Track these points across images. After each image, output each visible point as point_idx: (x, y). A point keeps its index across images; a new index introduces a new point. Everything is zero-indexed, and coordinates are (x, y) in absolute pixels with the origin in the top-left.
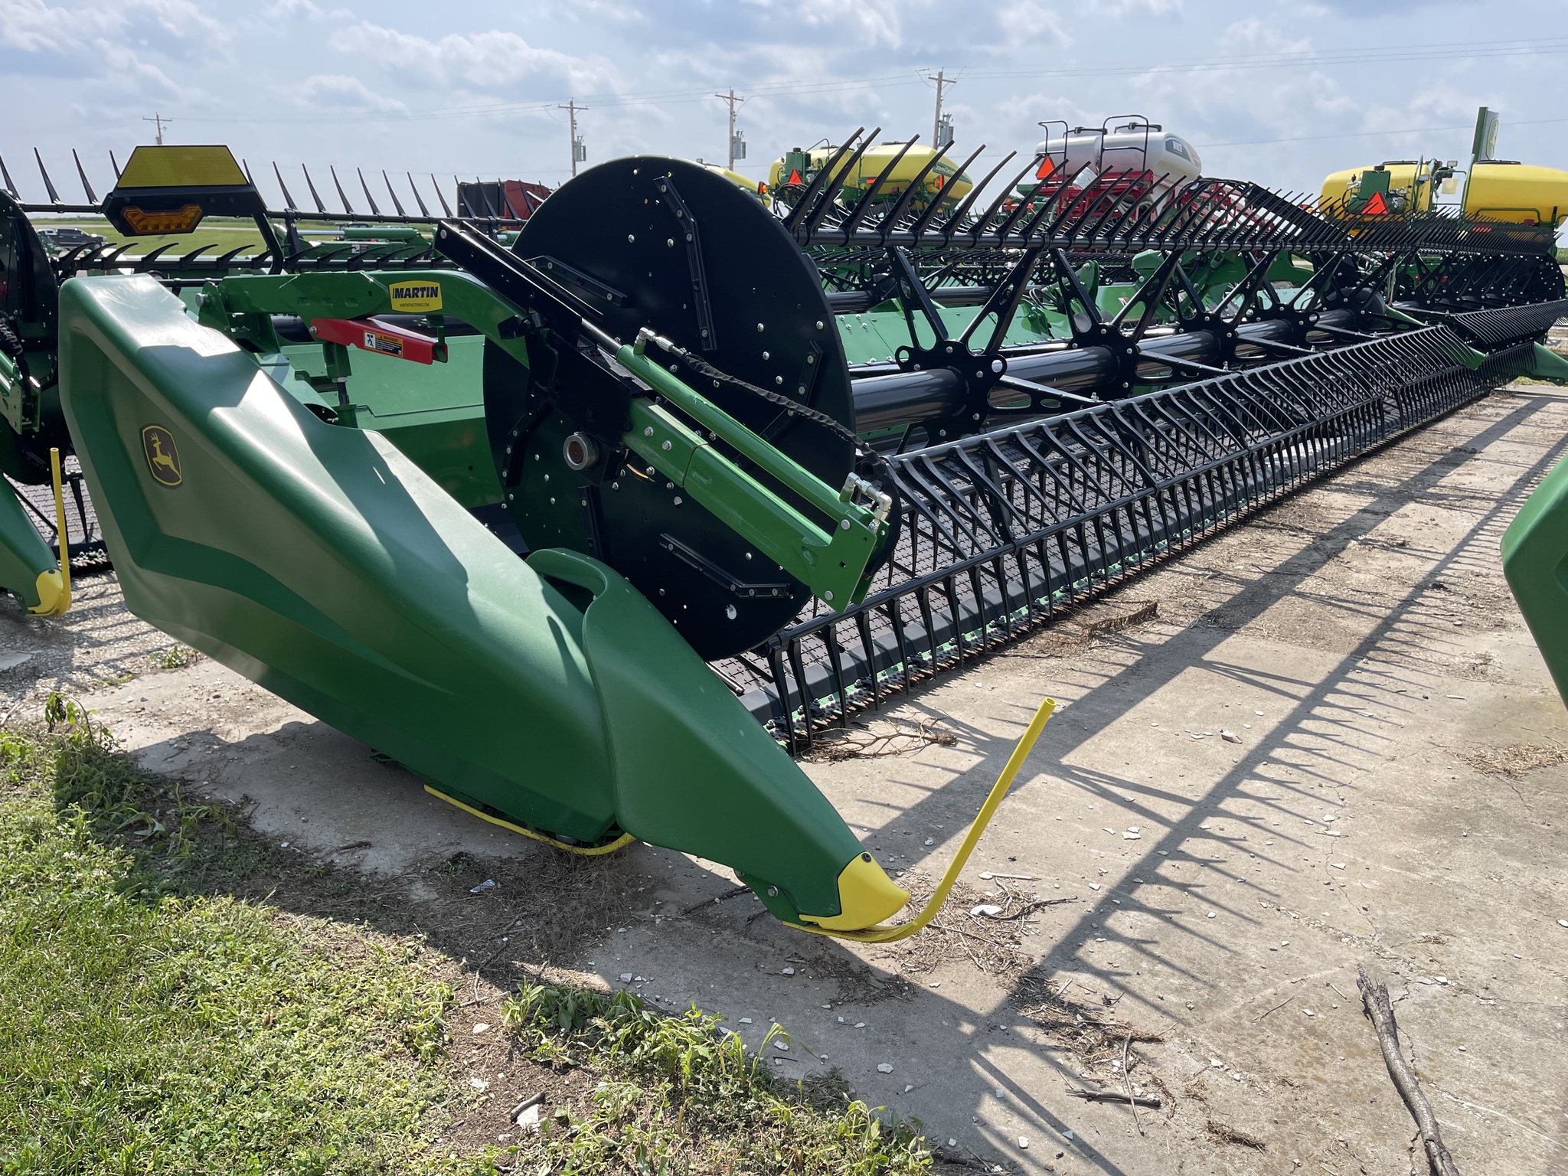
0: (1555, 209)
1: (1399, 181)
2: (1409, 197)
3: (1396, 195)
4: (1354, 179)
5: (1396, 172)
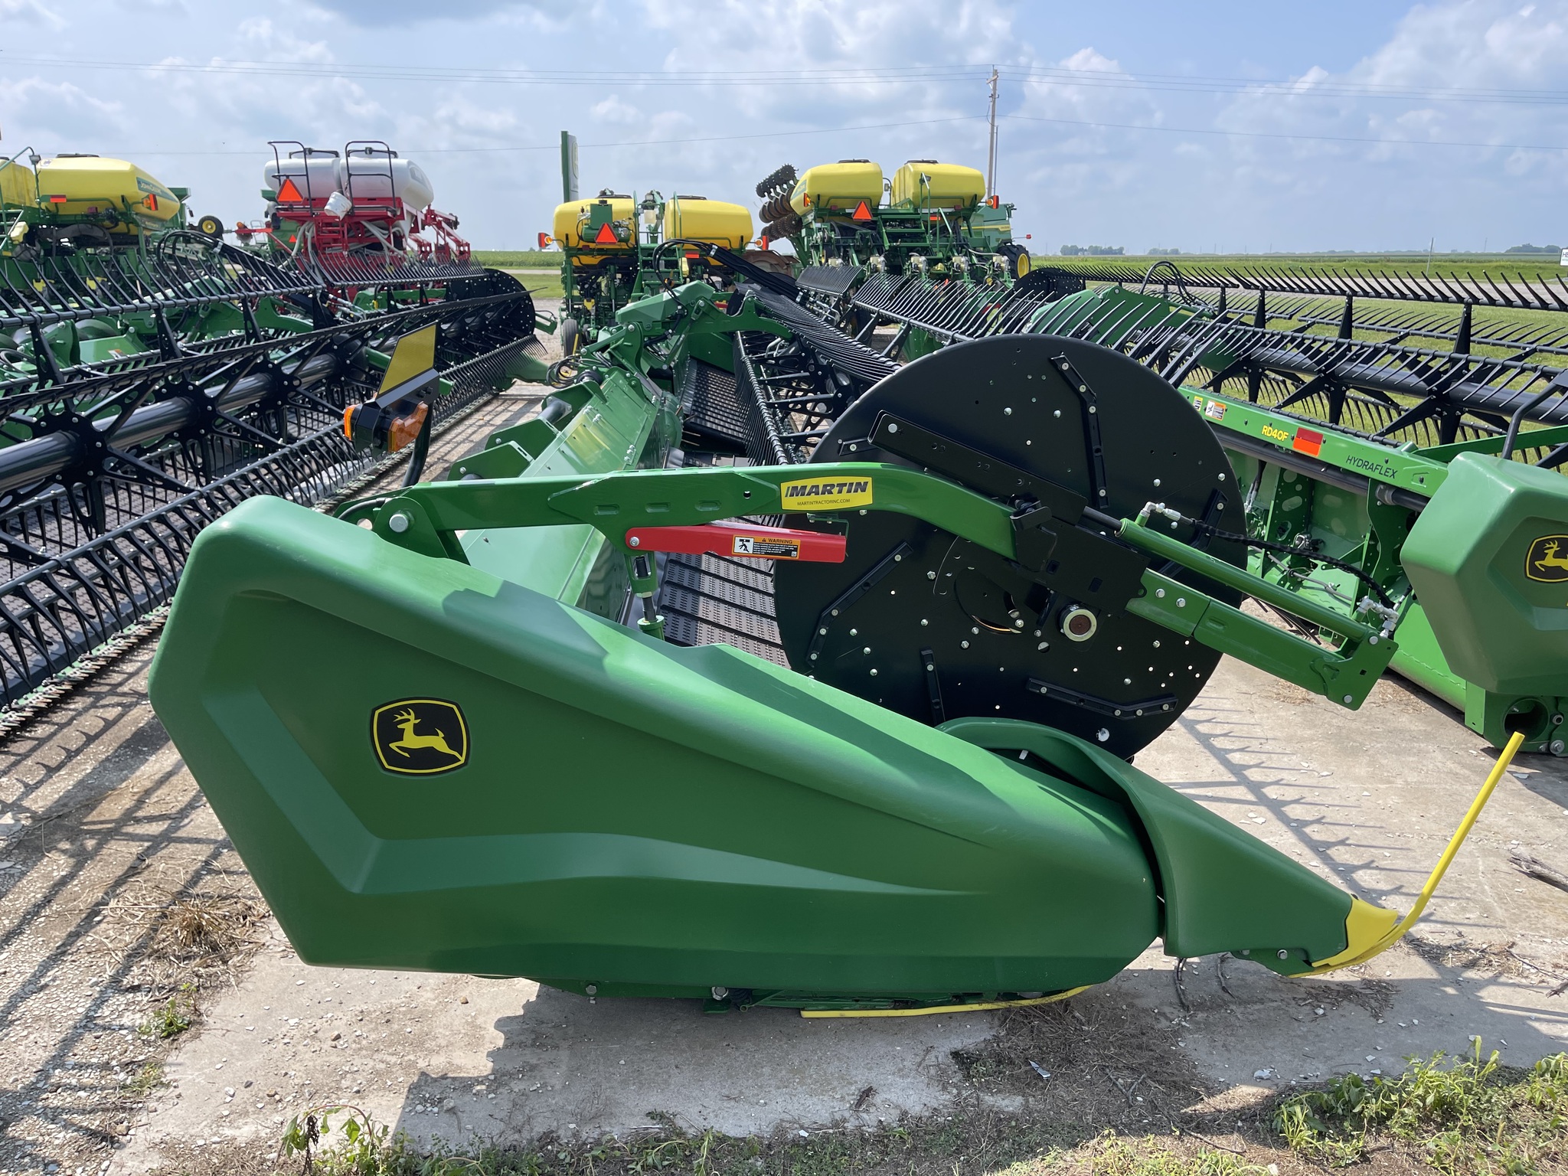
0: (742, 237)
1: (622, 212)
2: (630, 227)
3: (620, 226)
4: (583, 210)
5: (616, 204)
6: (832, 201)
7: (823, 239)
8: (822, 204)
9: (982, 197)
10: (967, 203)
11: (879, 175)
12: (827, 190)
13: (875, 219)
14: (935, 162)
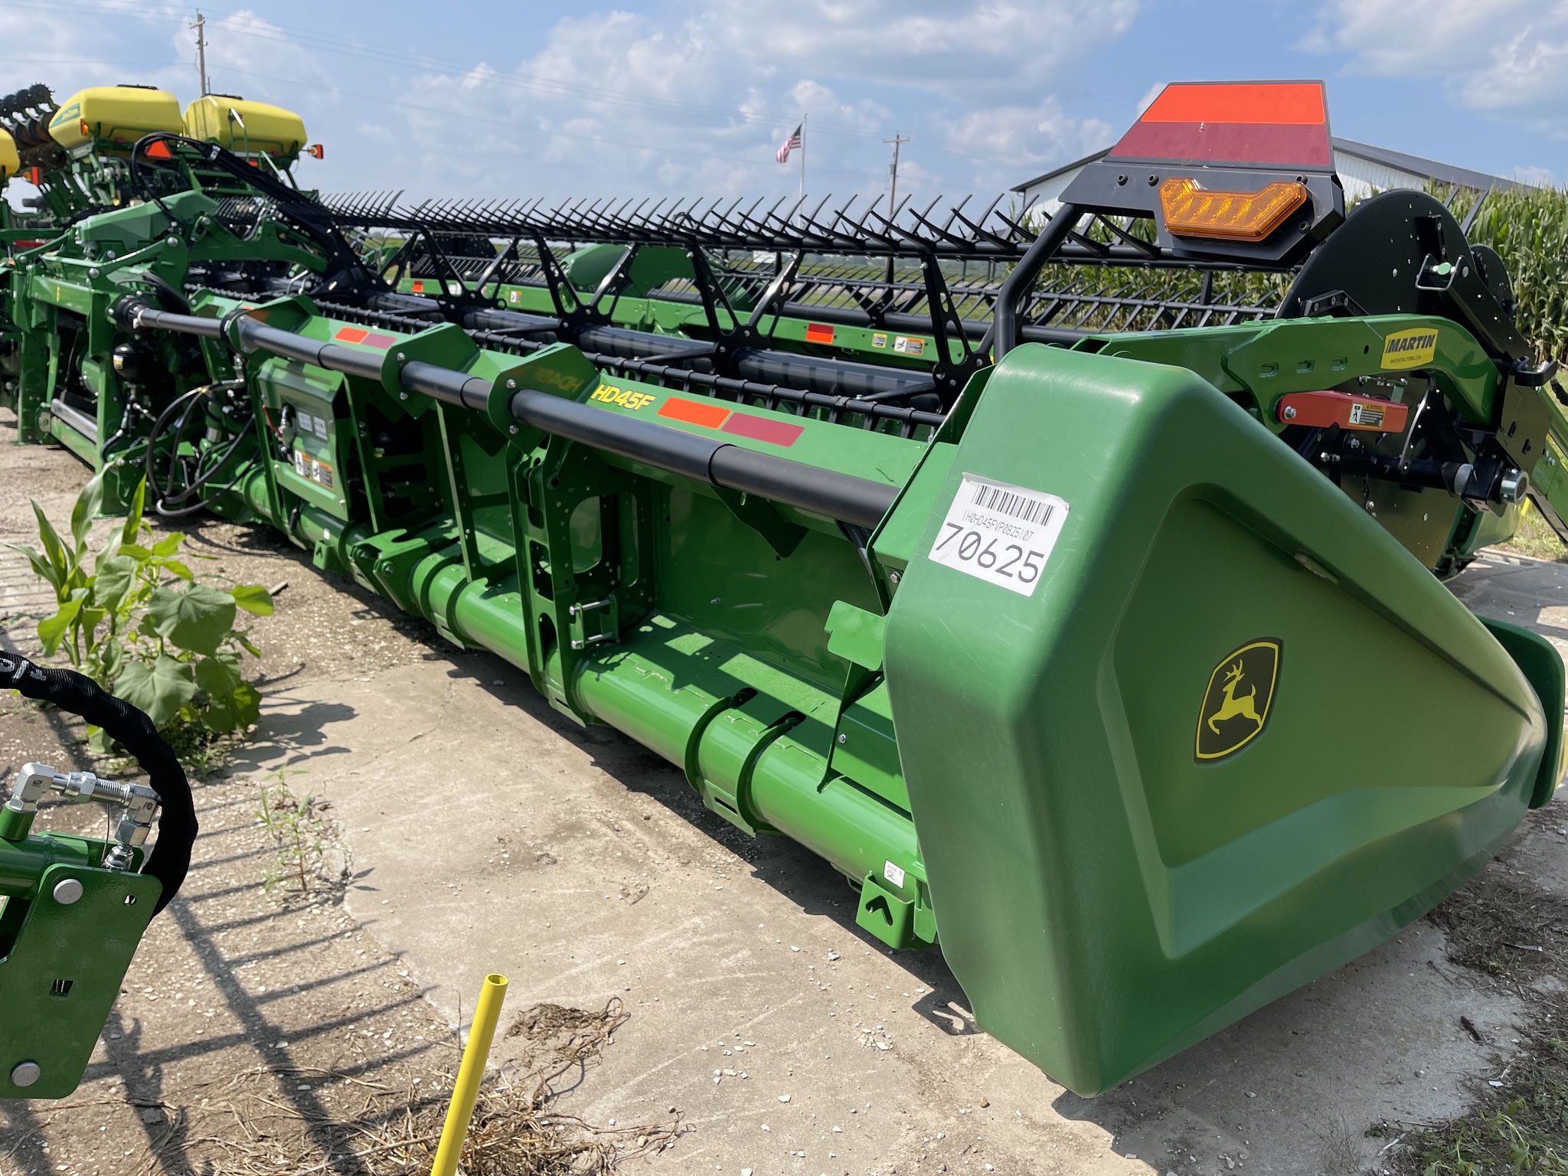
6: (116, 132)
7: (114, 176)
8: (103, 134)
9: (304, 144)
10: (287, 150)
11: (174, 106)
12: (107, 117)
13: (175, 157)
14: (240, 98)
